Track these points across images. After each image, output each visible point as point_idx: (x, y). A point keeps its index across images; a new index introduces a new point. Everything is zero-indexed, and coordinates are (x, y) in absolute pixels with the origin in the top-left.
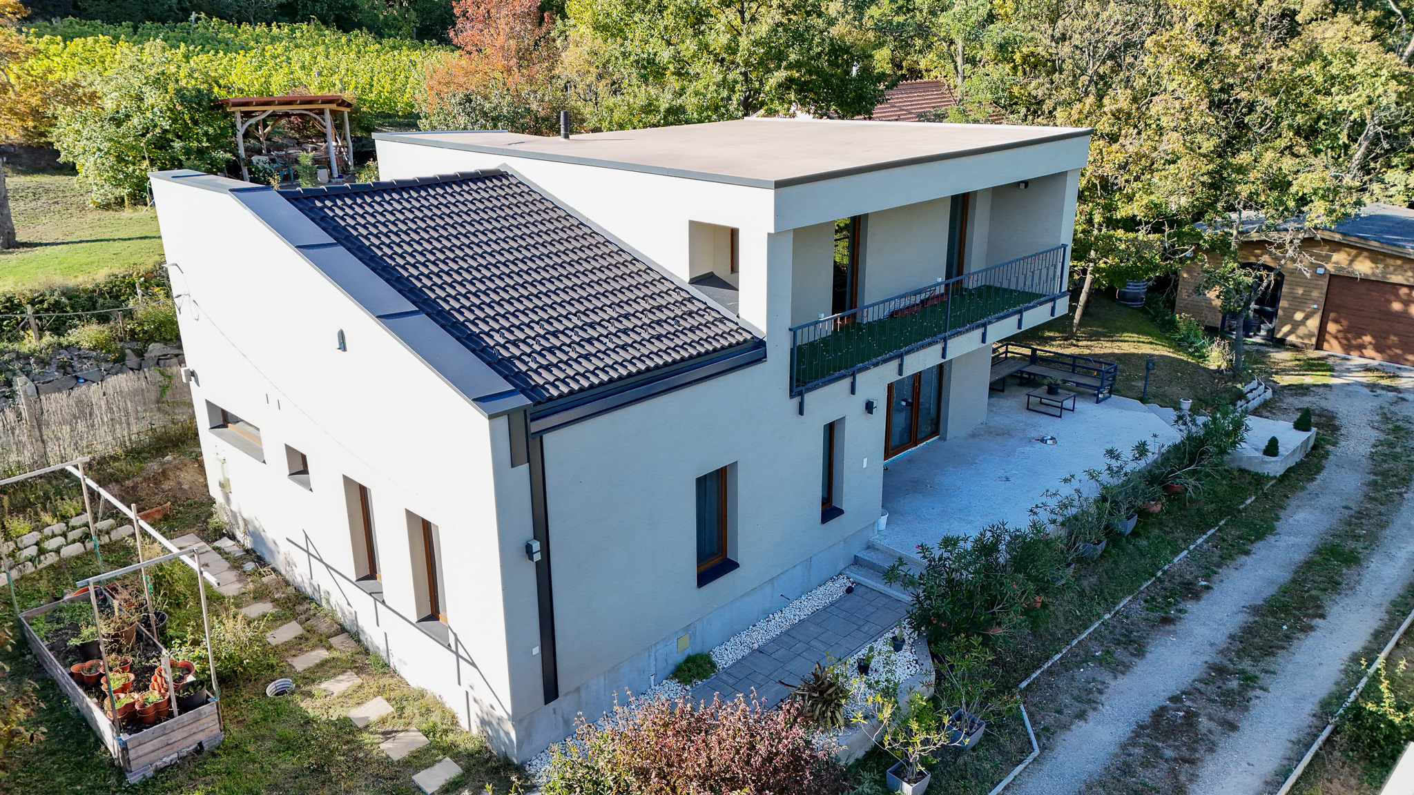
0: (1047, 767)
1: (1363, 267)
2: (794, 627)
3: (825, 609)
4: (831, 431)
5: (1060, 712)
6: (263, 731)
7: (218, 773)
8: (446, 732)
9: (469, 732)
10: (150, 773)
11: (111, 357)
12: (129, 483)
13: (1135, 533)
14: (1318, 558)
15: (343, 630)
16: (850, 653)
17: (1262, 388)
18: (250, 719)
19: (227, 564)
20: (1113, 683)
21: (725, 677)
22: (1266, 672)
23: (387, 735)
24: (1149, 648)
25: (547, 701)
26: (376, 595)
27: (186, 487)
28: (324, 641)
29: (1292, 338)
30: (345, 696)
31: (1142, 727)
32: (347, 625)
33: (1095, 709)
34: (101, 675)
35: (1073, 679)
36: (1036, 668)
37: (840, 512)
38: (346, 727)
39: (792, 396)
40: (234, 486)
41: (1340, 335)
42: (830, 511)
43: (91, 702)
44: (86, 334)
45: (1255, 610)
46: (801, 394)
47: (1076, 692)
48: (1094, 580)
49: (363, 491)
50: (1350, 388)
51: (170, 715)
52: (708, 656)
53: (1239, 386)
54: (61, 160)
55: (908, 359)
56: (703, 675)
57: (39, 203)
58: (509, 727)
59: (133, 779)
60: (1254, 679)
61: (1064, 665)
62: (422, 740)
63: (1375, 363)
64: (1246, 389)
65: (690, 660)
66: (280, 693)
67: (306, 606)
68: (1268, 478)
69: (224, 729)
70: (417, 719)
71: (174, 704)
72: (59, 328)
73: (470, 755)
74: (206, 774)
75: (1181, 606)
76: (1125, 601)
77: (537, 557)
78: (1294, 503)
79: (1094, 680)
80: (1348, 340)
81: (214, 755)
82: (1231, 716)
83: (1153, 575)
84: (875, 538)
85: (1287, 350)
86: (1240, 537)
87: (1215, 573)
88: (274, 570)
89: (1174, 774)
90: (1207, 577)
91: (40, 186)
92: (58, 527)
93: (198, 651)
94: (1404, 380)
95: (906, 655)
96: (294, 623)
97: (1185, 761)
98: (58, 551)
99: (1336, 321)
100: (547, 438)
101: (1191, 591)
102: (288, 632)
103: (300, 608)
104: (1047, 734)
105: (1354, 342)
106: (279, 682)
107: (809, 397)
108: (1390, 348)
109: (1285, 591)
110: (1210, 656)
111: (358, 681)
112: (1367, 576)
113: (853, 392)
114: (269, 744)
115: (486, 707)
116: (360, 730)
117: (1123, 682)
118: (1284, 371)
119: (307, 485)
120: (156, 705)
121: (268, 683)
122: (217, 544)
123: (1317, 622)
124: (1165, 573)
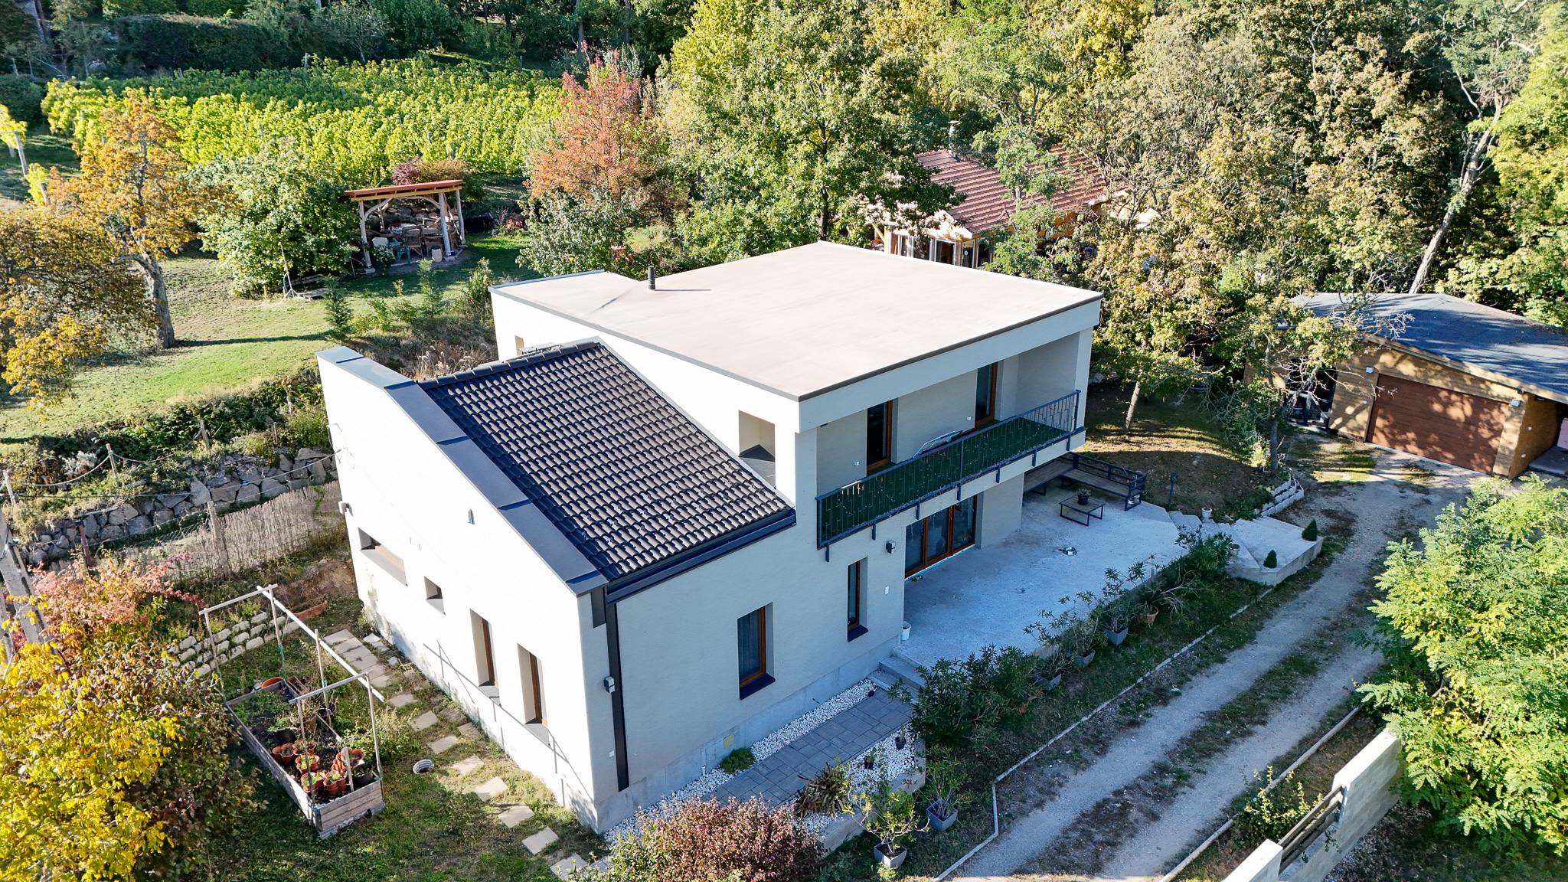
0: (1003, 845)
1: (1408, 369)
2: (821, 725)
3: (849, 710)
4: (856, 571)
5: (1024, 801)
6: (413, 801)
7: (384, 832)
8: (546, 806)
9: (563, 809)
10: (335, 832)
11: (269, 461)
12: (294, 585)
13: (1126, 643)
14: (1282, 667)
15: (468, 720)
16: (860, 751)
17: (1294, 488)
18: (402, 792)
19: (375, 659)
20: (1073, 778)
21: (760, 768)
22: (1199, 771)
23: (504, 807)
24: (1112, 748)
25: (621, 789)
26: (494, 698)
27: (337, 586)
28: (453, 730)
29: (1343, 430)
30: (472, 775)
31: (1083, 815)
32: (471, 715)
33: (1052, 800)
34: (295, 757)
35: (1042, 774)
36: (1012, 764)
37: (865, 630)
38: (473, 798)
39: (819, 548)
40: (380, 595)
41: (1387, 431)
42: (856, 629)
43: (291, 778)
44: (248, 442)
45: (1210, 716)
46: (826, 545)
47: (1041, 785)
48: (1079, 686)
49: (485, 624)
50: (1382, 488)
51: (348, 790)
52: (749, 750)
53: (1268, 489)
54: (204, 248)
55: (923, 506)
56: (743, 766)
57: (187, 291)
58: (592, 807)
59: (324, 836)
60: (1187, 777)
61: (1037, 761)
62: (529, 813)
63: (1417, 458)
64: (1274, 493)
65: (734, 754)
66: (423, 771)
67: (439, 698)
68: (1266, 587)
69: (385, 800)
70: (526, 796)
71: (351, 783)
72: (224, 438)
73: (564, 826)
74: (374, 833)
75: (1149, 711)
76: (1104, 705)
77: (612, 689)
78: (1282, 611)
79: (1058, 775)
80: (1394, 435)
81: (379, 819)
82: (1157, 808)
83: (1134, 681)
84: (897, 648)
85: (1339, 441)
86: (1222, 646)
87: (1189, 680)
88: (414, 666)
89: (1097, 854)
90: (1180, 684)
91: (185, 272)
92: (243, 624)
93: (363, 739)
94: (1438, 479)
95: (907, 752)
96: (430, 713)
97: (1109, 843)
98: (244, 644)
99: (1384, 417)
100: (620, 605)
101: (1162, 696)
102: (426, 720)
103: (434, 700)
104: (1008, 819)
105: (1399, 438)
106: (422, 762)
107: (833, 547)
108: (1430, 445)
109: (1242, 699)
110: (1158, 756)
111: (481, 763)
112: (1317, 686)
113: (874, 538)
114: (417, 811)
115: (575, 791)
116: (483, 804)
117: (1082, 777)
118: (1328, 467)
119: (441, 608)
120: (338, 783)
121: (413, 763)
122: (366, 639)
123: (1259, 728)
124: (1145, 679)
